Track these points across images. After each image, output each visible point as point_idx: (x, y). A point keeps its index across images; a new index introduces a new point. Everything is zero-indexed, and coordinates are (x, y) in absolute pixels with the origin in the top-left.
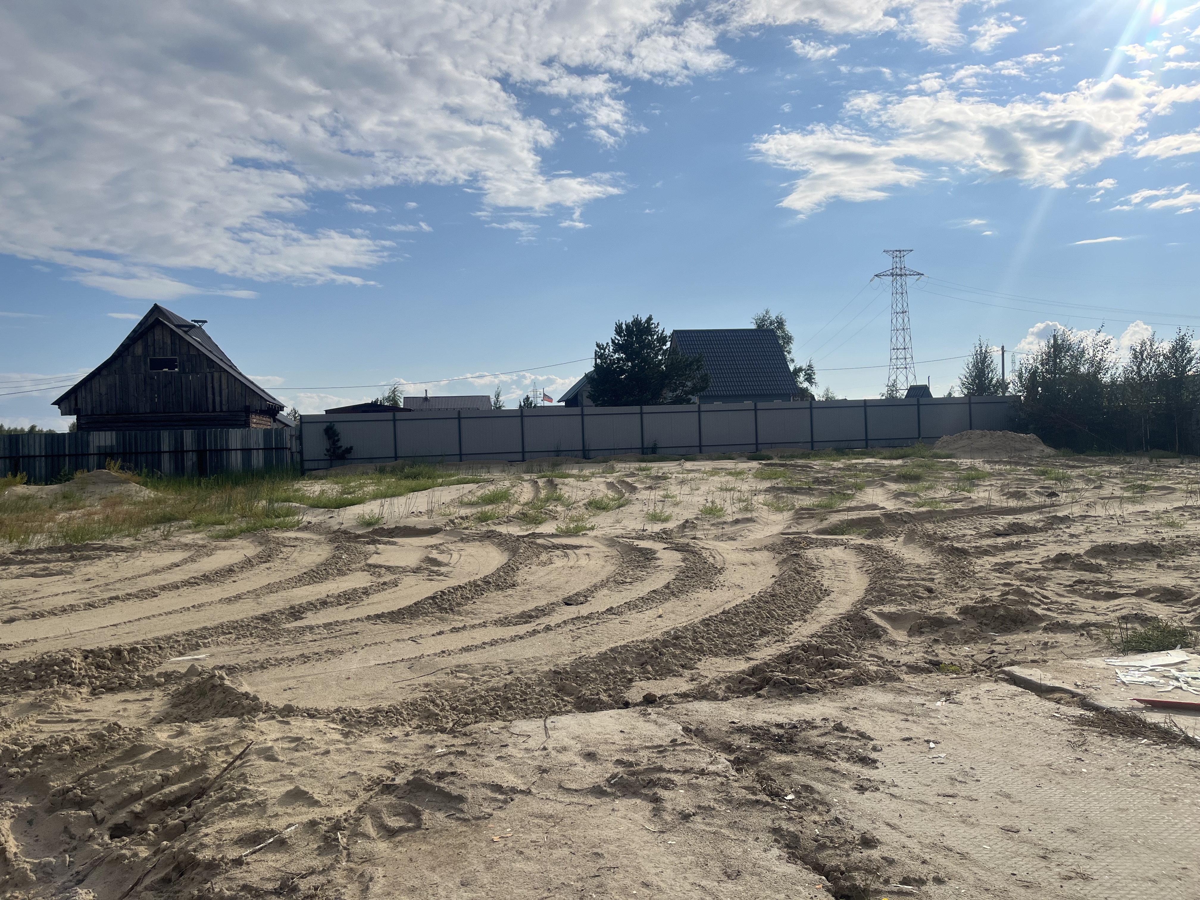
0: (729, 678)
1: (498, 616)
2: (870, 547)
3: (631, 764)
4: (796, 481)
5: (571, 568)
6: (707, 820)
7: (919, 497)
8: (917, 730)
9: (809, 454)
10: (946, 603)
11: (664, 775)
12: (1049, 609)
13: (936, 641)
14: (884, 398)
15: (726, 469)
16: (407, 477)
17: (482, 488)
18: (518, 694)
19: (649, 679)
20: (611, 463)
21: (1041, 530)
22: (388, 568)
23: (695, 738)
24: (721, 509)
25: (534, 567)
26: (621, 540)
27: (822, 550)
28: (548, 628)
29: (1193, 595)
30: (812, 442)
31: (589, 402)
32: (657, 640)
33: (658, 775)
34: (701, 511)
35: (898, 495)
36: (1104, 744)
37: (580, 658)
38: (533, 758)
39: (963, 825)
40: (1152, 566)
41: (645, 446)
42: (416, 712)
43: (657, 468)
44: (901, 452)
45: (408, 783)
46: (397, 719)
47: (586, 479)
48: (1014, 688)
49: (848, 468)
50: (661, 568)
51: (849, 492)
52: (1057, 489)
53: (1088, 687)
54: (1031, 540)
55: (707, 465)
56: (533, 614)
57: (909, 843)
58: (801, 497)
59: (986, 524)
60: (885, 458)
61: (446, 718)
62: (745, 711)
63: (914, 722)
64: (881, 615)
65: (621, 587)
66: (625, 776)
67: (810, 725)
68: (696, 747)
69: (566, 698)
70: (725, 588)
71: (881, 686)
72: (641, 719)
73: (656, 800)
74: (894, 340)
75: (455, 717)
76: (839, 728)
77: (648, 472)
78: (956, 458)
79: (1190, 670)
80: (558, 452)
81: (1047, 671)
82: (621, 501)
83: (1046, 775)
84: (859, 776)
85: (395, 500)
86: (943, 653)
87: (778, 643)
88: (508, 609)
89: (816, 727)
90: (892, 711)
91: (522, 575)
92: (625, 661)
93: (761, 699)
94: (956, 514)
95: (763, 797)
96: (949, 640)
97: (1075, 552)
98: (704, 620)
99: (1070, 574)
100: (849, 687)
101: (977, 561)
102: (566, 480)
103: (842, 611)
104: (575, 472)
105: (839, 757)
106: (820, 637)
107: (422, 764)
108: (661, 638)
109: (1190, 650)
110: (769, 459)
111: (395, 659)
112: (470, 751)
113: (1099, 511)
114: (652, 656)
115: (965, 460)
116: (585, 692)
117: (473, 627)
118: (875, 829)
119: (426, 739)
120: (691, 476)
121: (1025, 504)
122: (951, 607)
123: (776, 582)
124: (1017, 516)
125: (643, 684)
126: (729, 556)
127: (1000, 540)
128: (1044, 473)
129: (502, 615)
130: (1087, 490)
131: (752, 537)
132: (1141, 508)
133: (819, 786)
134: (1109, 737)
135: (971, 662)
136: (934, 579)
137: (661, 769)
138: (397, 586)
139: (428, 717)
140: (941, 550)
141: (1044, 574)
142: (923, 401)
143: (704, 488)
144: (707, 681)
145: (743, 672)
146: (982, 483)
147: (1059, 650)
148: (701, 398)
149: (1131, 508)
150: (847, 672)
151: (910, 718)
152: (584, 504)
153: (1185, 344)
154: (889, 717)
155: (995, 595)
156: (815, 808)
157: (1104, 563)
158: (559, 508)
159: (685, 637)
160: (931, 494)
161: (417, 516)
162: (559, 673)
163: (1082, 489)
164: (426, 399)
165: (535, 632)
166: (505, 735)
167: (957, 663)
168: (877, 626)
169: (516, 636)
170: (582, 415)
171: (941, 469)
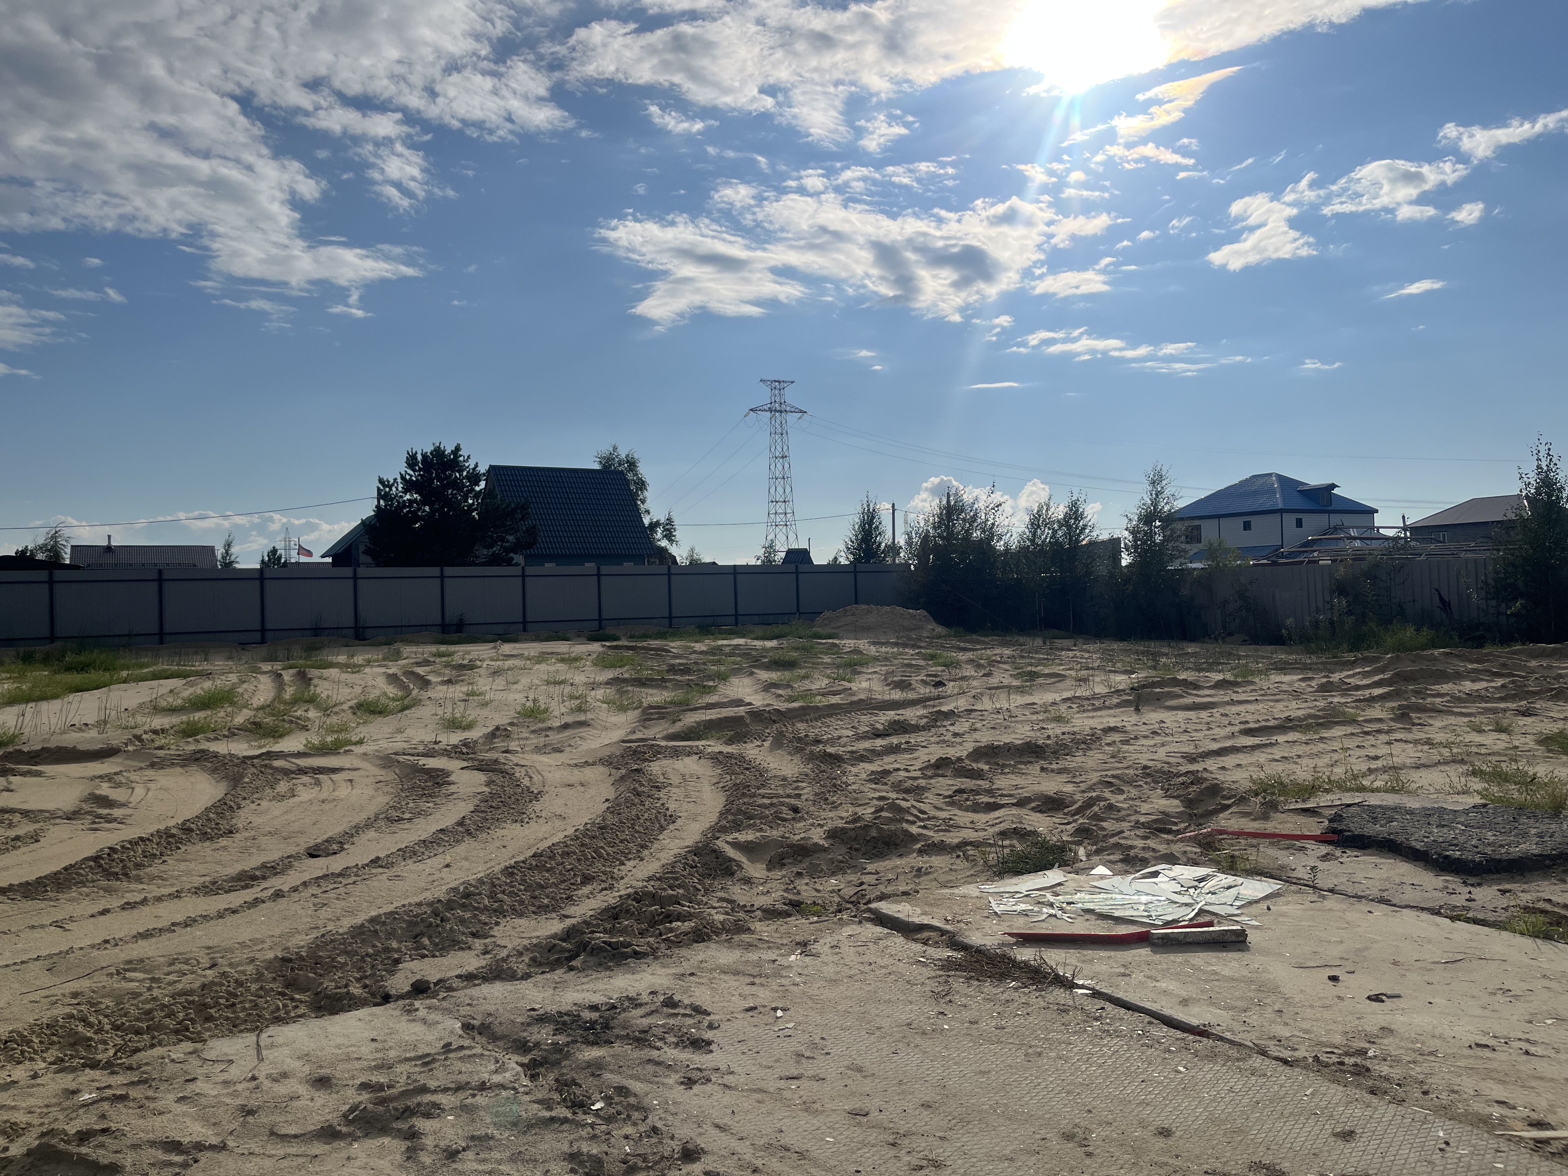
0: (535, 945)
1: (203, 879)
2: (730, 756)
3: (380, 1087)
4: (647, 669)
5: (323, 802)
6: (482, 1156)
7: (792, 687)
8: (764, 996)
9: (667, 633)
10: (812, 825)
11: (428, 1098)
12: (925, 827)
13: (799, 874)
14: (759, 563)
15: (558, 653)
16: (69, 669)
17: (192, 685)
18: (222, 997)
19: (424, 956)
20: (396, 645)
21: (924, 728)
22: (25, 813)
23: (478, 1038)
24: (546, 710)
25: (265, 804)
26: (401, 758)
27: (671, 761)
28: (278, 895)
29: (1075, 803)
30: (670, 617)
31: (365, 558)
32: (439, 901)
33: (419, 1099)
34: (518, 713)
35: (769, 687)
36: (970, 991)
37: (323, 935)
38: (235, 1094)
39: (806, 1114)
40: (1035, 769)
41: (447, 621)
42: (55, 1039)
43: (463, 652)
44: (776, 630)
45: (30, 1153)
46: (23, 1052)
47: (356, 669)
48: (879, 929)
49: (713, 651)
50: (455, 796)
51: (711, 683)
52: (946, 676)
53: (958, 922)
54: (912, 741)
55: (532, 648)
56: (258, 873)
57: (739, 1147)
58: (650, 691)
59: (865, 722)
60: (757, 639)
61: (105, 1042)
62: (551, 992)
63: (762, 985)
64: (736, 845)
65: (397, 826)
66: (370, 1106)
67: (634, 1002)
68: (478, 1050)
69: (297, 996)
70: (542, 821)
71: (726, 941)
72: (405, 1018)
73: (413, 1135)
74: (772, 490)
75: (119, 1041)
76: (670, 1003)
77: (450, 659)
78: (839, 638)
79: (1066, 893)
80: (317, 631)
81: (916, 906)
82: (406, 702)
83: (904, 1037)
84: (688, 1066)
85: (44, 705)
86: (806, 890)
87: (604, 892)
88: (219, 868)
89: (641, 1005)
90: (736, 973)
91: (246, 815)
92: (391, 935)
93: (573, 973)
94: (833, 710)
95: (562, 1112)
96: (814, 873)
97: (958, 755)
98: (507, 868)
99: (951, 782)
100: (688, 945)
101: (852, 769)
102: (326, 672)
103: (689, 842)
104: (342, 659)
105: (666, 1043)
106: (659, 879)
107: (56, 1120)
108: (444, 897)
109: (1068, 868)
110: (615, 640)
111: (25, 958)
112: (134, 1093)
113: (986, 704)
114: (431, 924)
115: (848, 641)
116: (328, 984)
117: (159, 899)
118: (700, 1134)
119: (67, 1081)
120: (510, 663)
121: (911, 695)
122: (819, 829)
123: (608, 808)
124: (900, 712)
125: (415, 965)
126: (550, 775)
127: (879, 742)
128: (932, 657)
129: (208, 879)
130: (975, 678)
131: (585, 746)
132: (1029, 699)
133: (636, 1086)
134: (976, 983)
135: (837, 899)
136: (800, 795)
137: (424, 1090)
138: (37, 841)
139: (75, 1044)
140: (812, 757)
141: (922, 782)
142: (803, 568)
143: (525, 681)
144: (504, 954)
145: (554, 936)
146: (865, 670)
147: (931, 877)
148: (527, 557)
149: (1019, 700)
150: (688, 925)
151: (757, 980)
152: (351, 707)
153: (1077, 510)
154: (731, 982)
155: (867, 812)
156: (629, 1116)
157: (986, 767)
158: (312, 714)
159: (480, 894)
160: (807, 685)
161: (80, 730)
162: (290, 960)
163: (971, 677)
164: (109, 549)
165: (257, 902)
166: (194, 1061)
167: (820, 902)
168: (731, 860)
169: (226, 910)
170: (355, 578)
171: (821, 653)
